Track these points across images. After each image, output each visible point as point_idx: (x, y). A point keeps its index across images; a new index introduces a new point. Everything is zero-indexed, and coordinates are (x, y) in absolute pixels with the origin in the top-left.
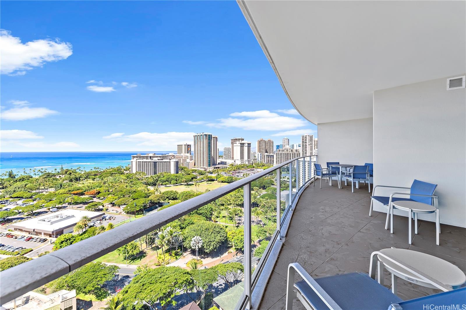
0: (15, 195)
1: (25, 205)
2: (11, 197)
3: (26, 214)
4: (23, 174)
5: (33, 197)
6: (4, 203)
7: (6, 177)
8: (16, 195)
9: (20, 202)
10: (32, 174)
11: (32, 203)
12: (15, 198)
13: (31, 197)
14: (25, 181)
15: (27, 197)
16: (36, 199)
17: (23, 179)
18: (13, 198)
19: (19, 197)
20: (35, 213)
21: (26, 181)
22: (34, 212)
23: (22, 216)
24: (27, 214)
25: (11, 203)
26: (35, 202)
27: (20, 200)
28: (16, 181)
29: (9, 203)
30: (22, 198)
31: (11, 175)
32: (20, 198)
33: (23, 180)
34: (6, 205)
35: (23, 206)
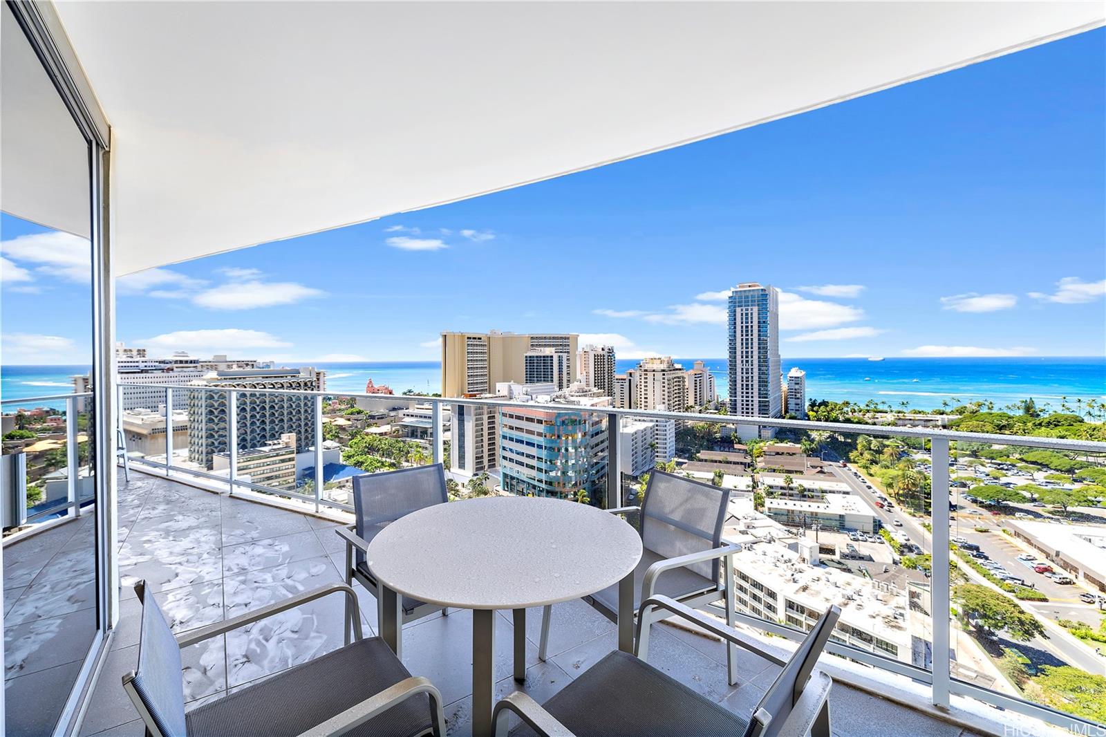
0: (1031, 456)
1: (1050, 487)
2: (1022, 460)
3: (1050, 507)
4: (1060, 410)
5: (1076, 471)
6: (1007, 470)
7: (1021, 413)
8: (1035, 456)
9: (1040, 476)
10: (1082, 414)
11: (1068, 486)
12: (1033, 463)
13: (1071, 471)
14: (1060, 428)
15: (1059, 468)
16: (1084, 479)
17: (1054, 423)
18: (1027, 462)
19: (1041, 464)
20: (1074, 513)
21: (1065, 427)
22: (1069, 509)
23: (1039, 510)
24: (1052, 509)
25: (1020, 473)
26: (1077, 486)
27: (1039, 470)
28: (1040, 424)
29: (1016, 471)
30: (1047, 466)
31: (1029, 408)
32: (1043, 466)
33: (1056, 425)
34: (1010, 473)
35: (1046, 487)
